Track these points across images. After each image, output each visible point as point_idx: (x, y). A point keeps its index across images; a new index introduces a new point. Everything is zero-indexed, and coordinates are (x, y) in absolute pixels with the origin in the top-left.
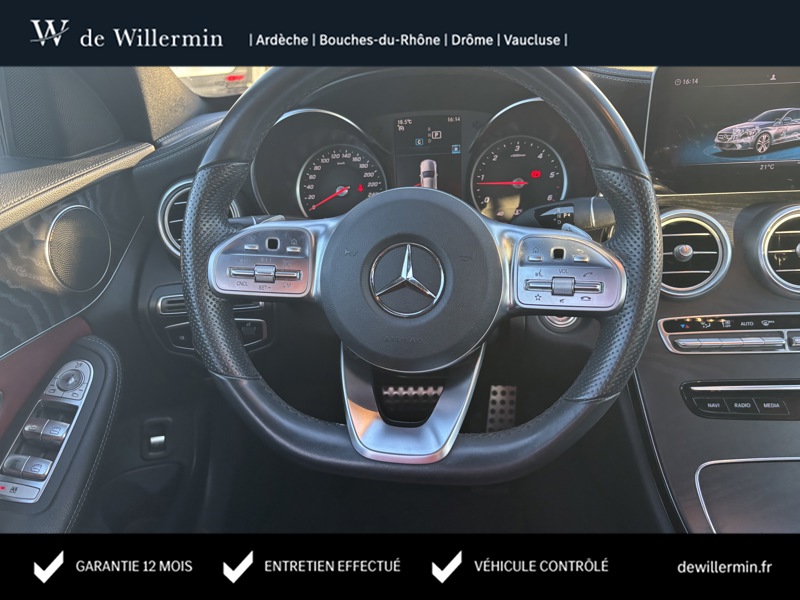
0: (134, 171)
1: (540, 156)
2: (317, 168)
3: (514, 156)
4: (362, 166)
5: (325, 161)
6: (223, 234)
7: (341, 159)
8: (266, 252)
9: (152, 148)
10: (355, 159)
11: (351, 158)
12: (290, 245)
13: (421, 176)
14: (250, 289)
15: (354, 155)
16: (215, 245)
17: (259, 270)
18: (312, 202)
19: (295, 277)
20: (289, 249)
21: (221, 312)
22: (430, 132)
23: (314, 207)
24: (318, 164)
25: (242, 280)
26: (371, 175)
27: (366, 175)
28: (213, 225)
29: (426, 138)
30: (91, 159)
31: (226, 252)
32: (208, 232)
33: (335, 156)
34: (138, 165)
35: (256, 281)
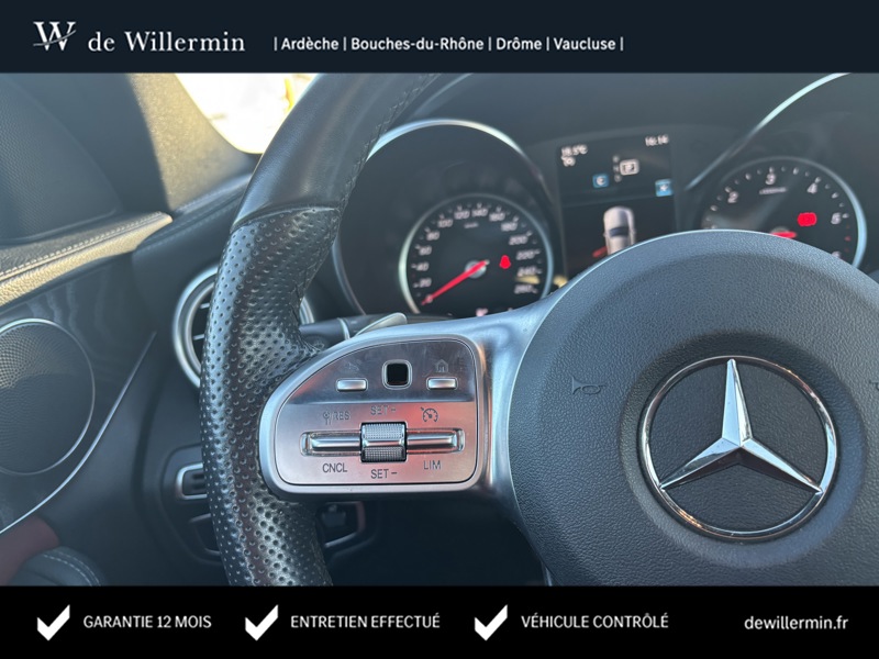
0: (134, 256)
1: (813, 189)
2: (432, 236)
3: (766, 191)
4: (507, 227)
5: (445, 223)
6: (290, 359)
7: (471, 219)
8: (382, 393)
9: (168, 220)
10: (494, 217)
11: (487, 217)
12: (434, 374)
13: (607, 235)
14: (353, 477)
15: (492, 210)
16: (273, 385)
17: (371, 435)
18: (426, 291)
19: (449, 446)
20: (432, 384)
21: (289, 532)
22: (618, 164)
23: (429, 299)
24: (434, 228)
25: (333, 460)
26: (521, 240)
27: (514, 241)
28: (266, 342)
29: (611, 174)
30: (63, 240)
31: (299, 398)
32: (257, 358)
33: (462, 214)
34: (140, 247)
35: (365, 460)
